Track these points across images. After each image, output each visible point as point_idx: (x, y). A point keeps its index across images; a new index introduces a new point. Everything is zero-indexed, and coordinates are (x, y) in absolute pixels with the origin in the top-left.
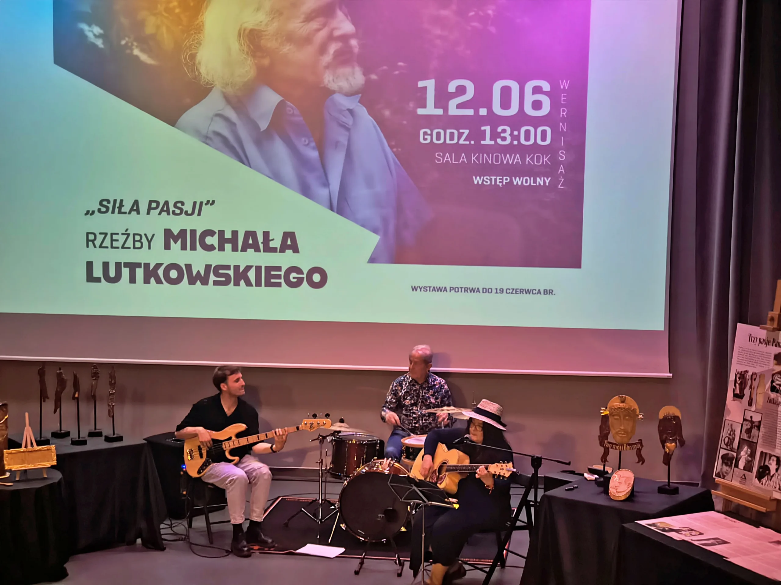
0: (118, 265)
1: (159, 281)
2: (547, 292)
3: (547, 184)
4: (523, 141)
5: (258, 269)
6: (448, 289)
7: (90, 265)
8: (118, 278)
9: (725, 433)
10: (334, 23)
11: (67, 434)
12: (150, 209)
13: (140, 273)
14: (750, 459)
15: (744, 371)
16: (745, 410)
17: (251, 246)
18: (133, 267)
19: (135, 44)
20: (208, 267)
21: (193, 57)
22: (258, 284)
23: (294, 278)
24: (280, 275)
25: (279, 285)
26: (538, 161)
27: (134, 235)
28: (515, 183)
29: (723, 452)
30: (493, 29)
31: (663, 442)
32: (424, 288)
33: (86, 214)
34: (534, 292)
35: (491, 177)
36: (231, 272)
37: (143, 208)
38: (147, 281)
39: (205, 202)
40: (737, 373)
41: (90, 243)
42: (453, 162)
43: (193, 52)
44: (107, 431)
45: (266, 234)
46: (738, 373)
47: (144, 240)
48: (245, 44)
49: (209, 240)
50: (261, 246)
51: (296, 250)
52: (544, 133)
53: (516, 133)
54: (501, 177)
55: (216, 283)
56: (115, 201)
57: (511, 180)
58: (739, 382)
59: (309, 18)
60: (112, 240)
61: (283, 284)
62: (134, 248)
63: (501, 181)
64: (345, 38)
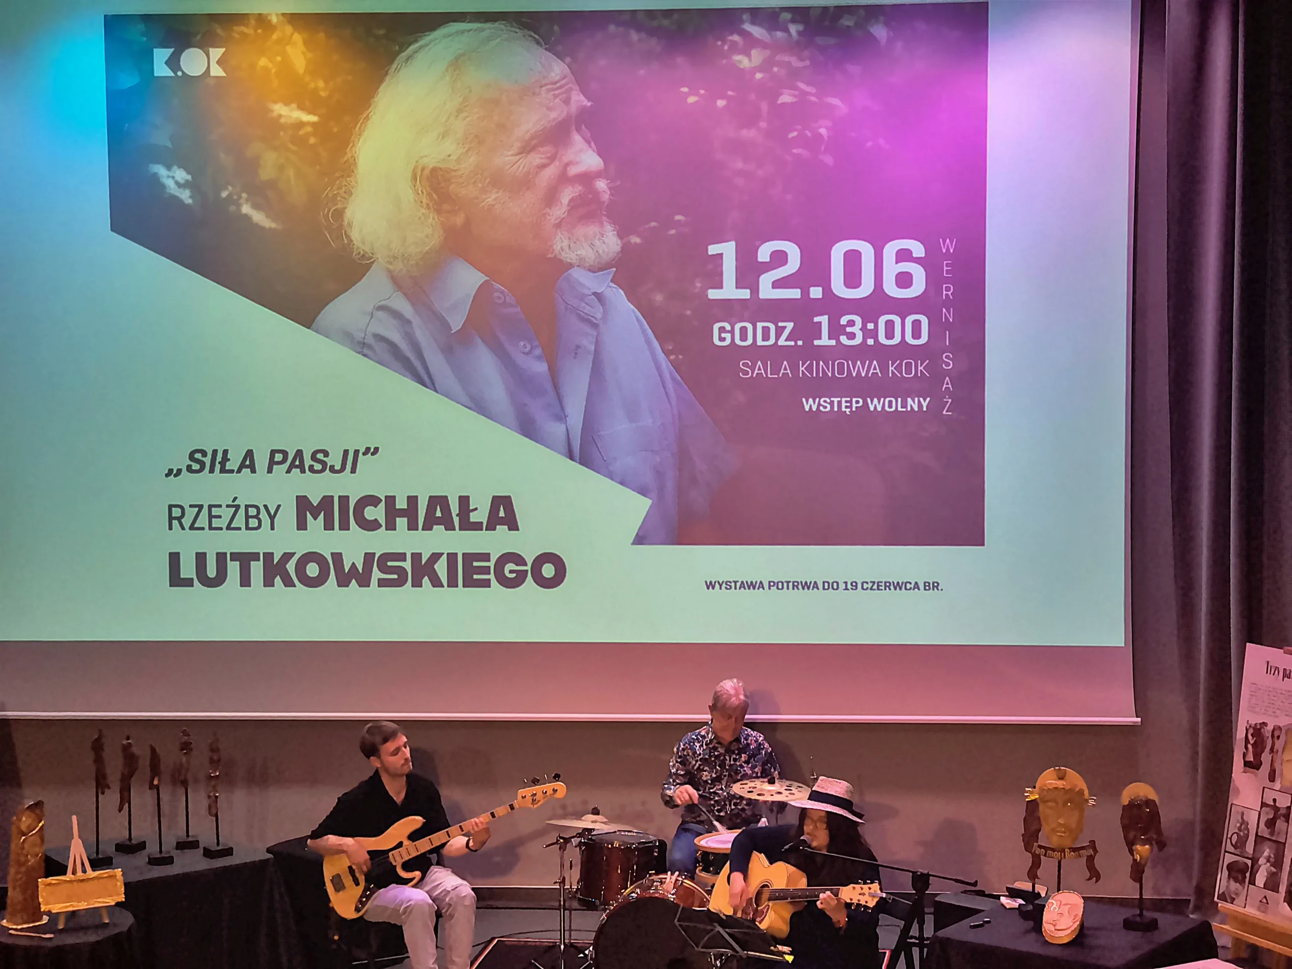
0: (221, 558)
1: (289, 583)
2: (929, 586)
3: (925, 409)
4: (882, 339)
5: (452, 557)
6: (766, 586)
7: (174, 558)
8: (220, 579)
9: (1232, 827)
10: (568, 155)
11: (142, 846)
12: (272, 463)
13: (257, 569)
14: (1273, 870)
15: (1260, 724)
16: (1264, 788)
17: (439, 522)
18: (245, 559)
19: (244, 195)
20: (369, 557)
21: (339, 214)
22: (453, 583)
23: (511, 572)
24: (489, 567)
25: (486, 584)
26: (909, 371)
27: (247, 507)
28: (872, 408)
29: (1229, 859)
30: (829, 160)
31: (1130, 844)
32: (726, 584)
33: (167, 475)
34: (908, 586)
35: (832, 399)
36: (407, 565)
37: (262, 462)
38: (268, 582)
39: (362, 450)
40: (1248, 727)
41: (175, 523)
42: (769, 376)
43: (339, 206)
44: (207, 838)
45: (464, 501)
46: (1250, 726)
47: (264, 515)
48: (424, 191)
49: (370, 513)
50: (456, 520)
51: (513, 525)
52: (917, 325)
53: (870, 326)
54: (849, 399)
55: (382, 583)
56: (215, 452)
57: (865, 403)
58: (1252, 742)
59: (527, 149)
60: (211, 517)
61: (494, 582)
62: (247, 528)
63: (849, 404)
64: (586, 178)
